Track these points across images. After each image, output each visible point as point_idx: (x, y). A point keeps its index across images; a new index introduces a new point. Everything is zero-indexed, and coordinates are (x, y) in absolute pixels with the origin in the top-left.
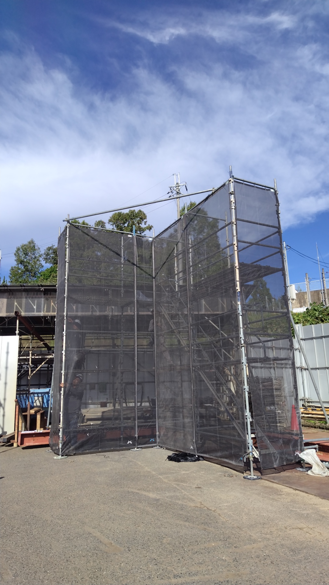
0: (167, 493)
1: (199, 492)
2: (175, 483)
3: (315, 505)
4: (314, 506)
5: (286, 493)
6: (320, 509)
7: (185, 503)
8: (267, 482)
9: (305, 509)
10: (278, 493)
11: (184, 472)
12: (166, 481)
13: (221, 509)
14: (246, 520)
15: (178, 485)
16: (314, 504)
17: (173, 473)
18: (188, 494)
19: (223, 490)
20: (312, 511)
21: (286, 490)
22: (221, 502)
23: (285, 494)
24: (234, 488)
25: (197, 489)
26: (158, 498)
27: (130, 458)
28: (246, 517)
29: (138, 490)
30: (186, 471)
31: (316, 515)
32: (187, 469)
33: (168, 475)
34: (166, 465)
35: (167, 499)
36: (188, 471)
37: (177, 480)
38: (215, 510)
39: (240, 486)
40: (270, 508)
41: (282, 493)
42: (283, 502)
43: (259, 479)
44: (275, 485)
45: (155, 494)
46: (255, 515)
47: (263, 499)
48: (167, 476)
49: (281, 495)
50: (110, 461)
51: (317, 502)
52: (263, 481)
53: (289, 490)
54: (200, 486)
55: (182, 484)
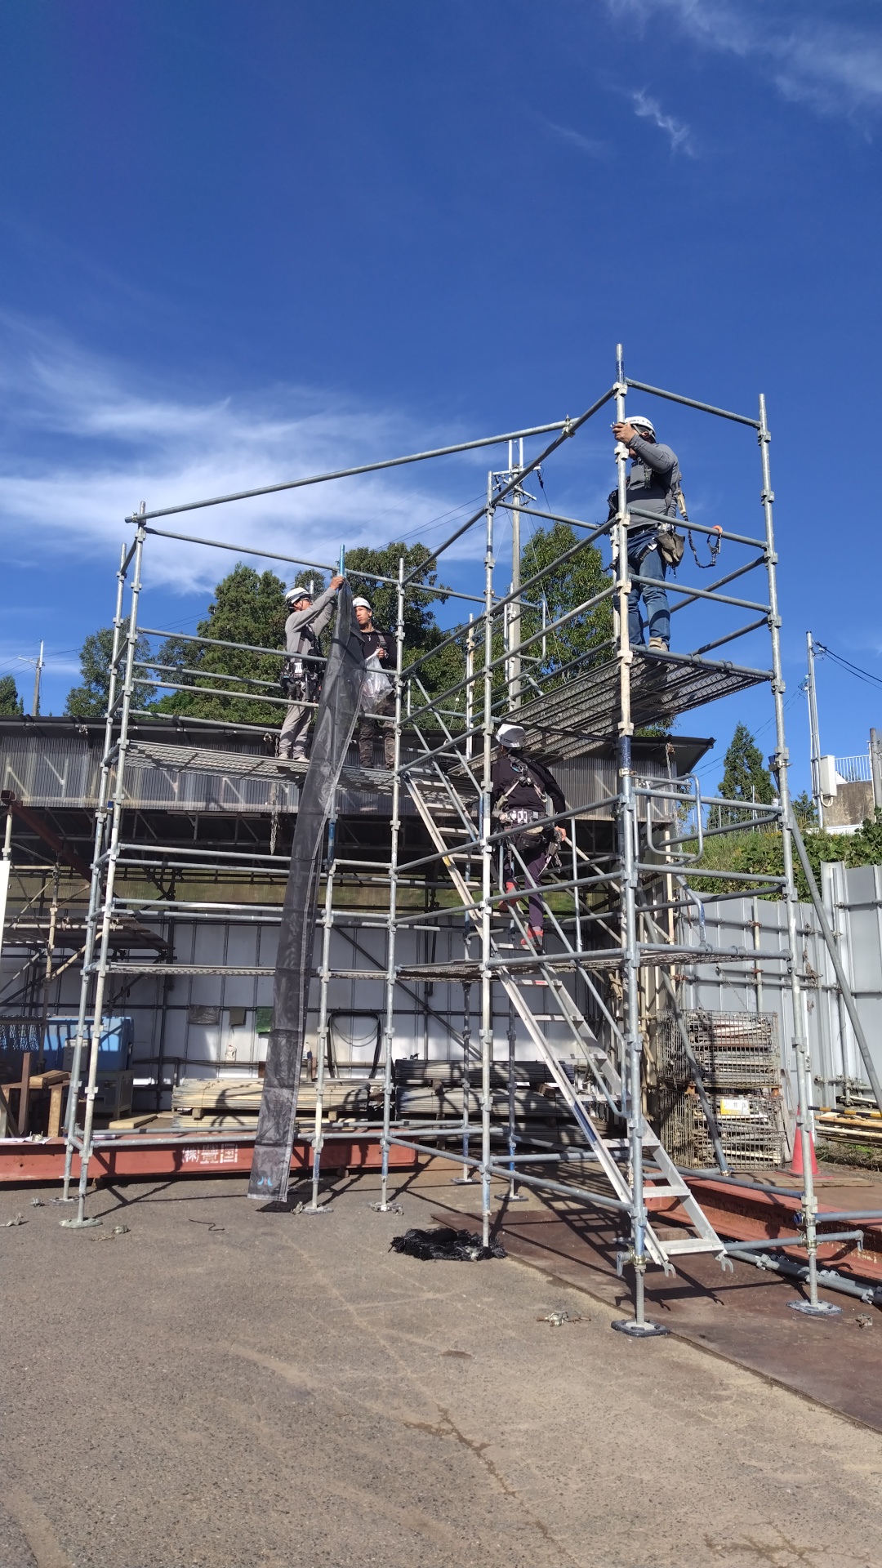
0: (347, 1367)
1: (452, 1374)
2: (386, 1331)
3: (831, 1448)
4: (823, 1452)
5: (738, 1395)
6: (845, 1467)
7: (392, 1412)
8: (684, 1346)
9: (790, 1462)
10: (712, 1393)
11: (430, 1295)
12: (361, 1322)
13: (503, 1443)
14: (578, 1495)
15: (393, 1340)
16: (825, 1445)
17: (395, 1297)
18: (415, 1376)
19: (533, 1368)
20: (815, 1473)
21: (740, 1382)
22: (513, 1415)
23: (735, 1397)
24: (570, 1364)
25: (451, 1360)
26: (310, 1385)
27: (285, 1237)
28: (581, 1485)
29: (261, 1351)
30: (439, 1290)
31: (826, 1493)
32: (442, 1286)
33: (377, 1304)
34: (383, 1266)
35: (339, 1393)
36: (447, 1290)
37: (397, 1323)
38: (483, 1446)
39: (590, 1357)
40: (672, 1452)
41: (724, 1393)
42: (722, 1430)
43: (662, 1333)
44: (707, 1362)
45: (308, 1370)
46: (612, 1477)
47: (656, 1410)
48: (372, 1305)
49: (718, 1399)
50: (222, 1242)
51: (836, 1437)
52: (671, 1341)
53: (750, 1382)
54: (463, 1350)
55: (409, 1337)
